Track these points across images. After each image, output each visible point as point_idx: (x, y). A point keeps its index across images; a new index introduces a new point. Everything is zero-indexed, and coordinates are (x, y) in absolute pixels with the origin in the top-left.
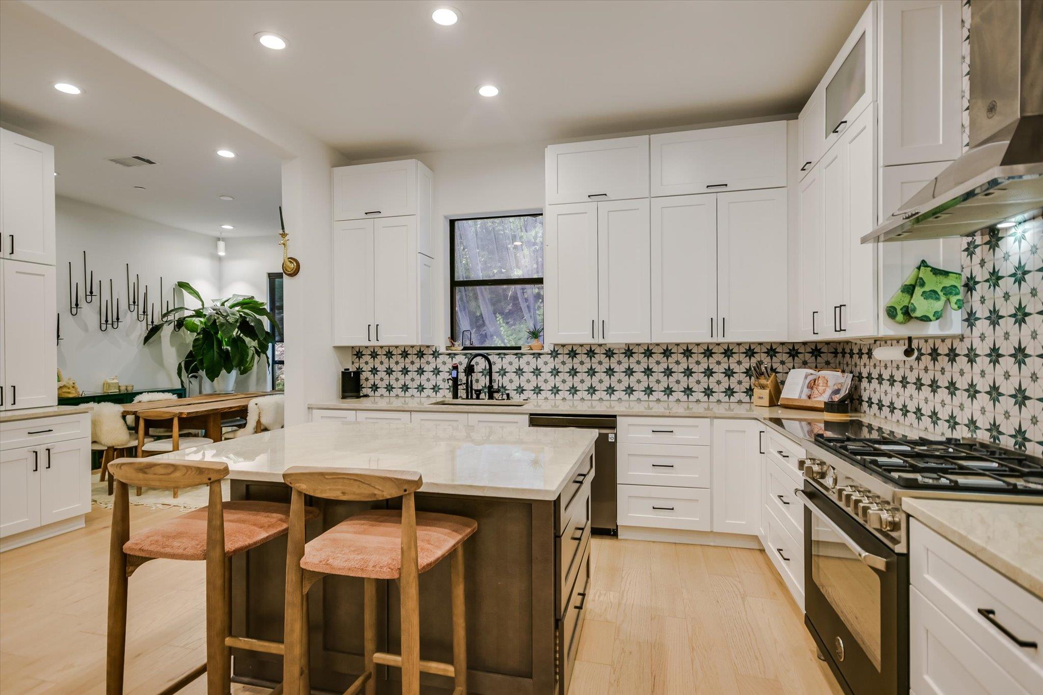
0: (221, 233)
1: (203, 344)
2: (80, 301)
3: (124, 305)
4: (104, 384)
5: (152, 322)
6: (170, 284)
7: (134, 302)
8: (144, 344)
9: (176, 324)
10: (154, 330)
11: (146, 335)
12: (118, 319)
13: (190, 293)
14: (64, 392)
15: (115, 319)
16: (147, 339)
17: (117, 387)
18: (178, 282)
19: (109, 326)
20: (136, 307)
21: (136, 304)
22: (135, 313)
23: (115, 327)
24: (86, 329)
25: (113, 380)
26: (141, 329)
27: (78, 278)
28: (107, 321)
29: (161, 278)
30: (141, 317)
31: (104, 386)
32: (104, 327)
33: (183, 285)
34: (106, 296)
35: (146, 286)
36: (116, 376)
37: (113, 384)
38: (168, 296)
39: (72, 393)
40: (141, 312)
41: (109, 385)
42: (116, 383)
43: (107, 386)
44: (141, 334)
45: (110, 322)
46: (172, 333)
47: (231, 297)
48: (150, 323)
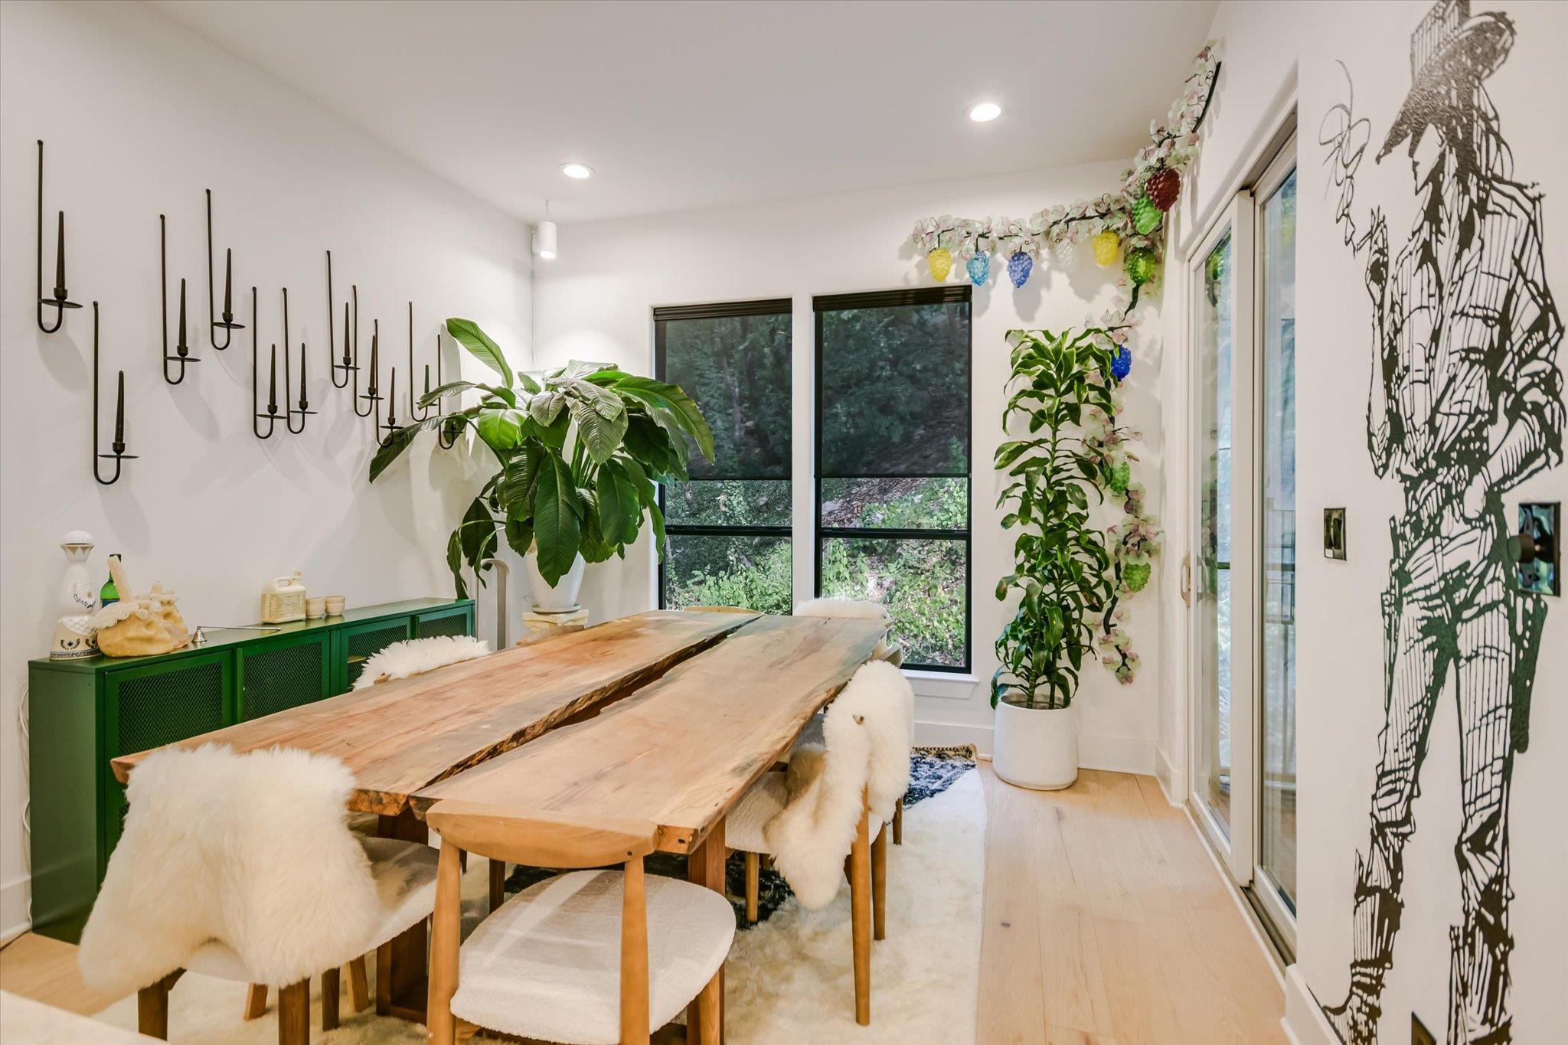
0: (547, 202)
1: (532, 477)
2: (196, 340)
3: (318, 368)
4: (264, 597)
5: (392, 420)
6: (431, 324)
7: (347, 361)
8: (371, 480)
9: (443, 429)
10: (396, 443)
11: (374, 455)
12: (304, 405)
13: (474, 351)
14: (131, 639)
15: (295, 405)
16: (377, 467)
17: (302, 603)
18: (449, 321)
19: (281, 425)
20: (351, 372)
21: (352, 365)
22: (348, 391)
23: (296, 427)
24: (212, 432)
25: (290, 584)
26: (364, 440)
27: (187, 263)
28: (273, 408)
29: (410, 304)
30: (365, 405)
31: (263, 604)
32: (264, 425)
33: (459, 329)
34: (270, 333)
35: (376, 321)
36: (300, 574)
37: (288, 596)
38: (426, 354)
39: (162, 641)
40: (363, 388)
41: (279, 600)
42: (298, 594)
43: (274, 603)
44: (361, 454)
45: (281, 411)
46: (433, 452)
47: (566, 365)
48: (384, 421)
